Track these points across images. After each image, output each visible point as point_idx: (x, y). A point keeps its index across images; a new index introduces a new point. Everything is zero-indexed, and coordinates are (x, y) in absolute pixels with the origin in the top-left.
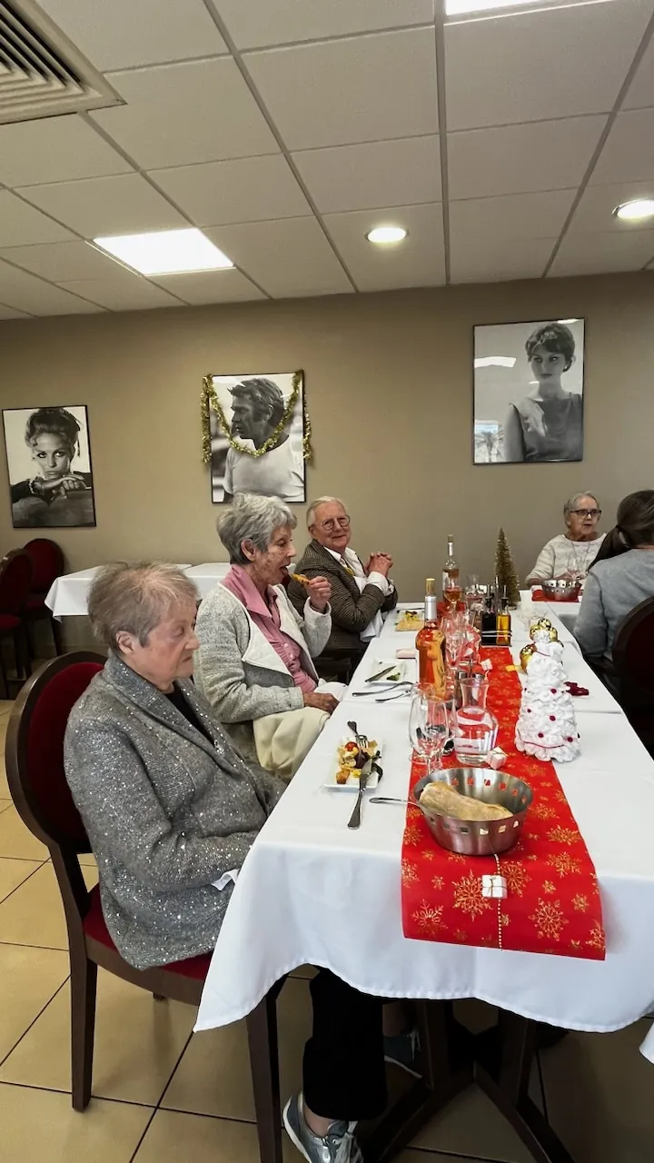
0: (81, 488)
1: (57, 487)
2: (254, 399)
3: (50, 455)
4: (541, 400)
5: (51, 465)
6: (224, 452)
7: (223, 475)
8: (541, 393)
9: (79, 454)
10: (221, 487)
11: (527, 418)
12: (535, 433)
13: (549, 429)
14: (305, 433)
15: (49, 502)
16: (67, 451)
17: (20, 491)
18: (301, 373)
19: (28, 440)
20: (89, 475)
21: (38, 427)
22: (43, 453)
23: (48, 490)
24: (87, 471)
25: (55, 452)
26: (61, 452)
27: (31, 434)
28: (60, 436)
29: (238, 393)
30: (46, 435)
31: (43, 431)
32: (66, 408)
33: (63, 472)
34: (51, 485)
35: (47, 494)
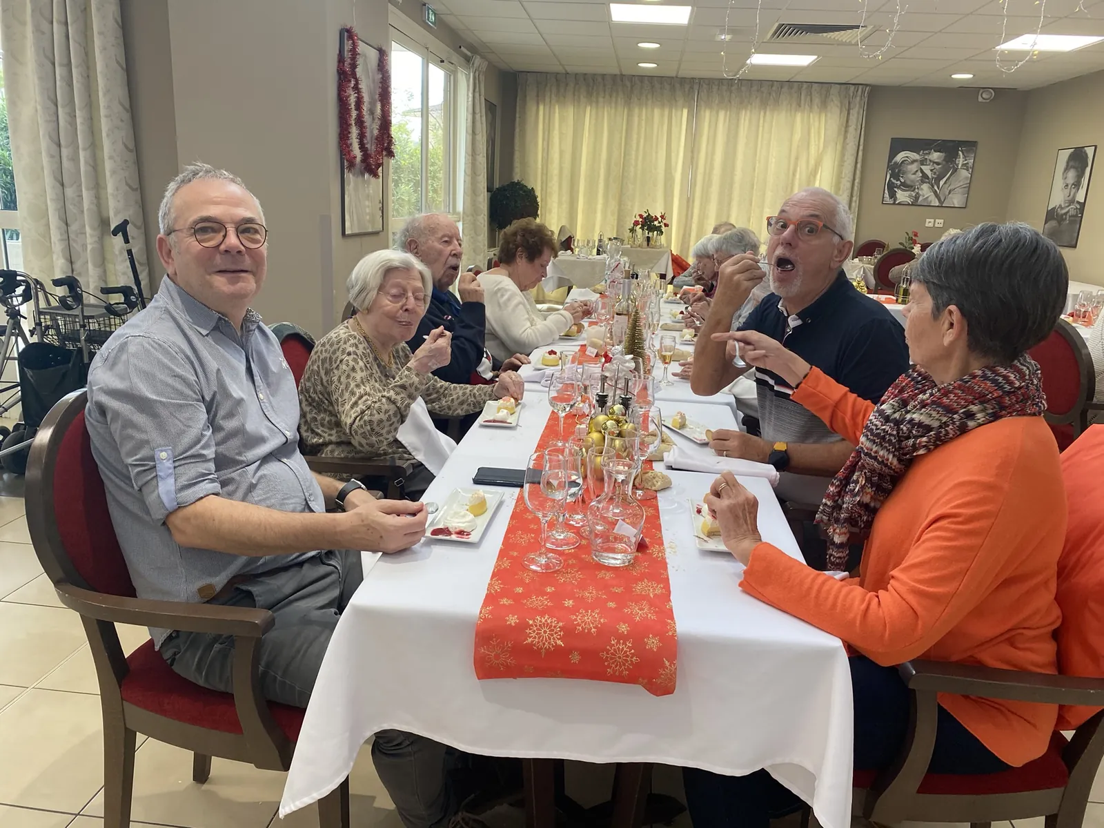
0: (1076, 216)
3: (1070, 186)
5: (1068, 195)
9: (1082, 187)
15: (1060, 225)
17: (1051, 214)
19: (1063, 174)
20: (1083, 205)
21: (1071, 164)
22: (1067, 185)
23: (1062, 215)
24: (1083, 201)
25: (1073, 184)
26: (1075, 185)
27: (1067, 169)
28: (1078, 172)
30: (1072, 170)
31: (1071, 167)
32: (1086, 148)
33: (1072, 201)
34: (1064, 211)
35: (1060, 219)
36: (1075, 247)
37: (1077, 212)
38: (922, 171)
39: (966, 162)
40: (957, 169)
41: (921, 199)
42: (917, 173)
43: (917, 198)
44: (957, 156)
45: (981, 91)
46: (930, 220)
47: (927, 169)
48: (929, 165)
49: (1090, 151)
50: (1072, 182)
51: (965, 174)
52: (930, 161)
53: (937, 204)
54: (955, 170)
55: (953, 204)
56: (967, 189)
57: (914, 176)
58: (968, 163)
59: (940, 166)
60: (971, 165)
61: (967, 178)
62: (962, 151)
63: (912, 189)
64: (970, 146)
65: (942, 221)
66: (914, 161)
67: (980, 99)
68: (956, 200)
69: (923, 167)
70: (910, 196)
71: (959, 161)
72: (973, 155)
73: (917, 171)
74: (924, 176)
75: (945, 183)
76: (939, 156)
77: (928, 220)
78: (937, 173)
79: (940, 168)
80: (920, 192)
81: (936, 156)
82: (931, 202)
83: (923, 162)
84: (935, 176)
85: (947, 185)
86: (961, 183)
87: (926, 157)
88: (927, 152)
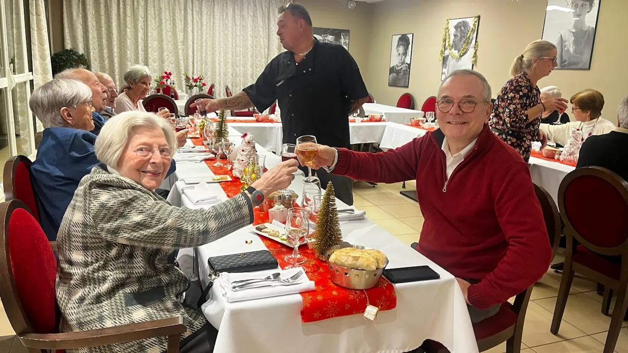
0: (406, 70)
1: (401, 69)
2: (461, 30)
3: (401, 55)
4: (574, 31)
5: (401, 59)
6: (448, 56)
7: (446, 68)
8: (575, 27)
9: (408, 55)
11: (566, 42)
12: (568, 50)
13: (575, 49)
14: (475, 48)
15: (398, 75)
16: (405, 54)
17: (392, 70)
18: (479, 17)
19: (397, 48)
20: (409, 65)
22: (399, 54)
23: (399, 70)
24: (409, 63)
25: (403, 54)
27: (398, 46)
28: (405, 47)
29: (456, 27)
30: (401, 46)
31: (401, 44)
32: (408, 35)
33: (403, 63)
34: (399, 68)
35: (398, 72)
36: (408, 87)
37: (407, 68)
44: (340, 38)
45: (349, 3)
49: (410, 37)
50: (402, 52)
52: (328, 40)
58: (346, 42)
60: (347, 43)
62: (343, 35)
64: (347, 33)
66: (319, 40)
67: (349, 7)
71: (342, 40)
72: (348, 38)
76: (332, 37)
81: (330, 38)
83: (324, 40)
87: (325, 38)
88: (325, 35)
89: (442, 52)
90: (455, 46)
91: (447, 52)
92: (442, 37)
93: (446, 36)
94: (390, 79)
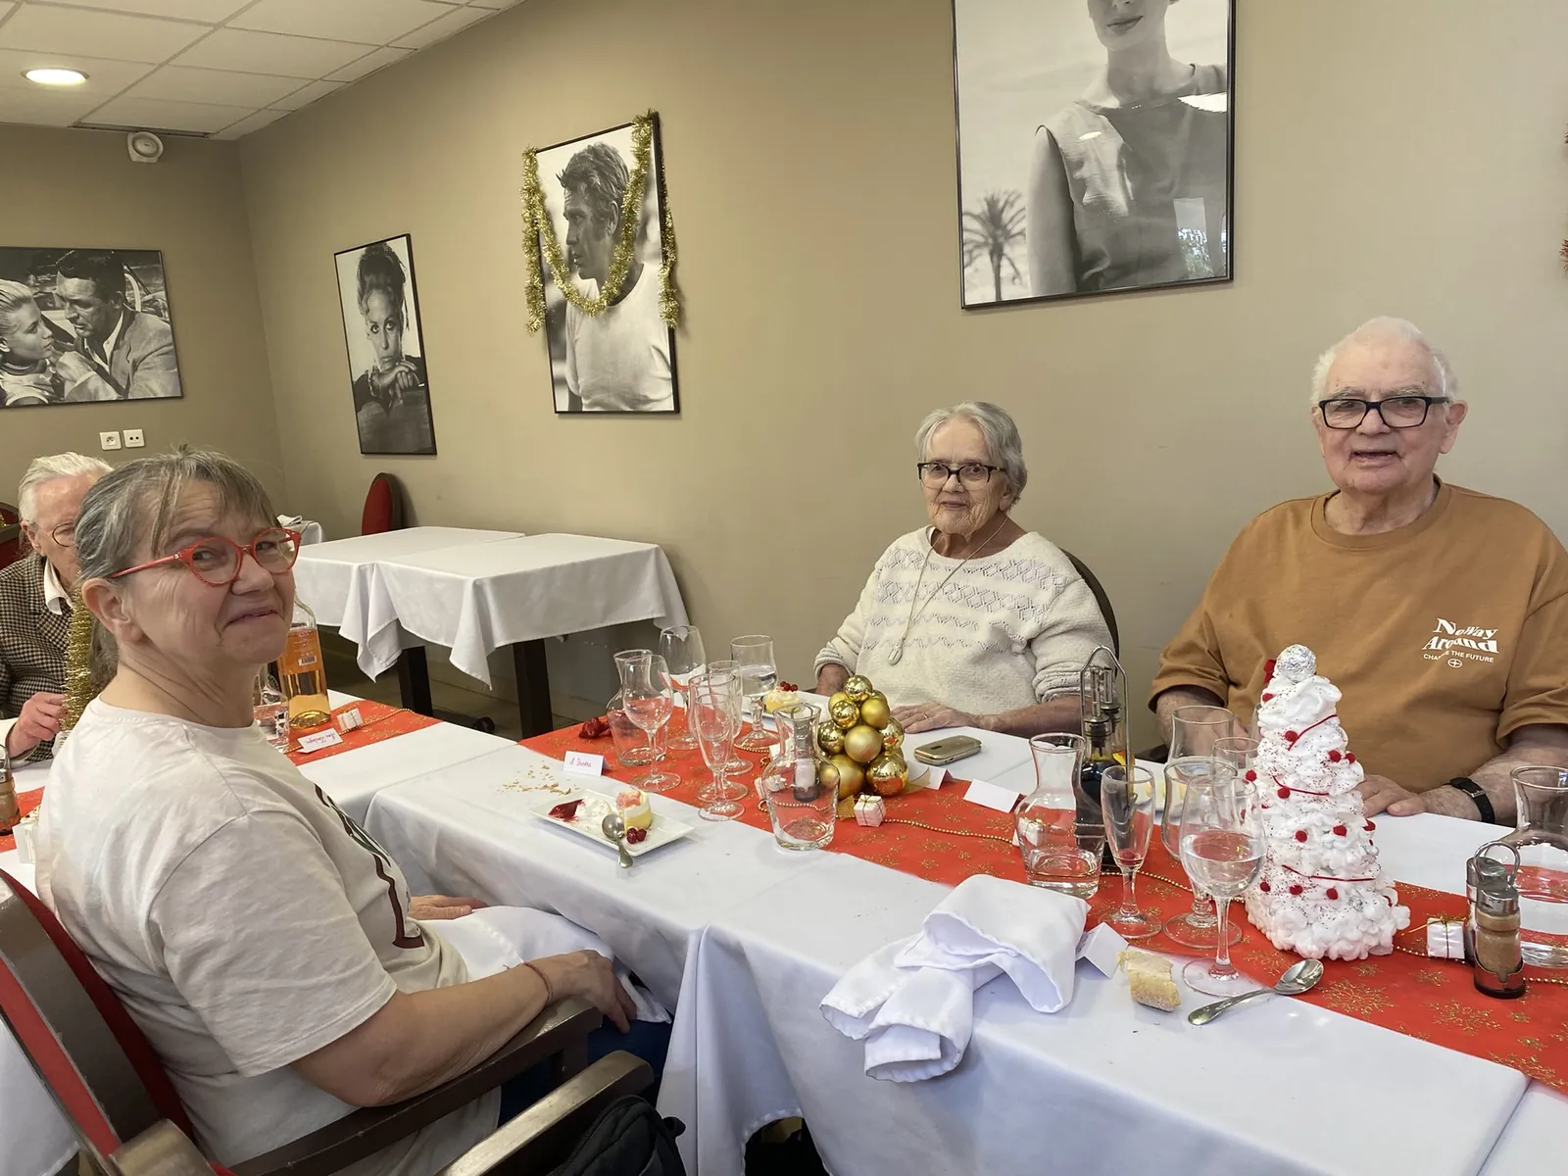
0: (415, 387)
1: (392, 385)
2: (592, 189)
3: (381, 327)
4: (1113, 103)
5: (384, 346)
6: (561, 307)
7: (563, 358)
9: (407, 325)
10: (562, 382)
11: (1080, 164)
12: (1102, 205)
13: (1136, 192)
14: (665, 257)
15: (388, 410)
16: (396, 321)
17: (363, 390)
18: (654, 119)
19: (360, 303)
20: (421, 362)
21: (367, 279)
22: (375, 326)
23: (386, 389)
24: (419, 355)
25: (387, 322)
26: (391, 323)
27: (364, 293)
28: (388, 293)
29: (570, 179)
30: (374, 292)
31: (373, 286)
32: (388, 242)
33: (396, 358)
34: (387, 380)
35: (384, 397)
36: (432, 451)
37: (413, 379)
38: (49, 324)
39: (147, 298)
40: (134, 313)
41: (68, 388)
42: (39, 330)
43: (57, 384)
44: (124, 285)
45: (131, 137)
46: (109, 434)
47: (60, 318)
48: (62, 308)
49: (399, 248)
50: (384, 317)
51: (155, 323)
52: (62, 298)
53: (114, 396)
54: (131, 318)
55: (151, 390)
56: (172, 356)
57: (30, 338)
58: (154, 300)
59: (91, 309)
60: (162, 302)
61: (162, 332)
62: (131, 273)
63: (38, 368)
64: (148, 261)
65: (139, 432)
66: (18, 302)
67: (134, 157)
68: (156, 382)
69: (47, 314)
70: (39, 385)
71: (133, 296)
72: (160, 282)
73: (35, 324)
74: (59, 334)
75: (116, 346)
76: (79, 285)
77: (104, 436)
78: (90, 326)
79: (93, 314)
80: (62, 373)
81: (71, 286)
82: (96, 391)
83: (44, 302)
84: (87, 333)
85: (124, 351)
86: (153, 346)
87: (48, 290)
88: (45, 277)
89: (536, 294)
90: (580, 260)
91: (554, 293)
92: (519, 230)
93: (533, 224)
94: (363, 425)
